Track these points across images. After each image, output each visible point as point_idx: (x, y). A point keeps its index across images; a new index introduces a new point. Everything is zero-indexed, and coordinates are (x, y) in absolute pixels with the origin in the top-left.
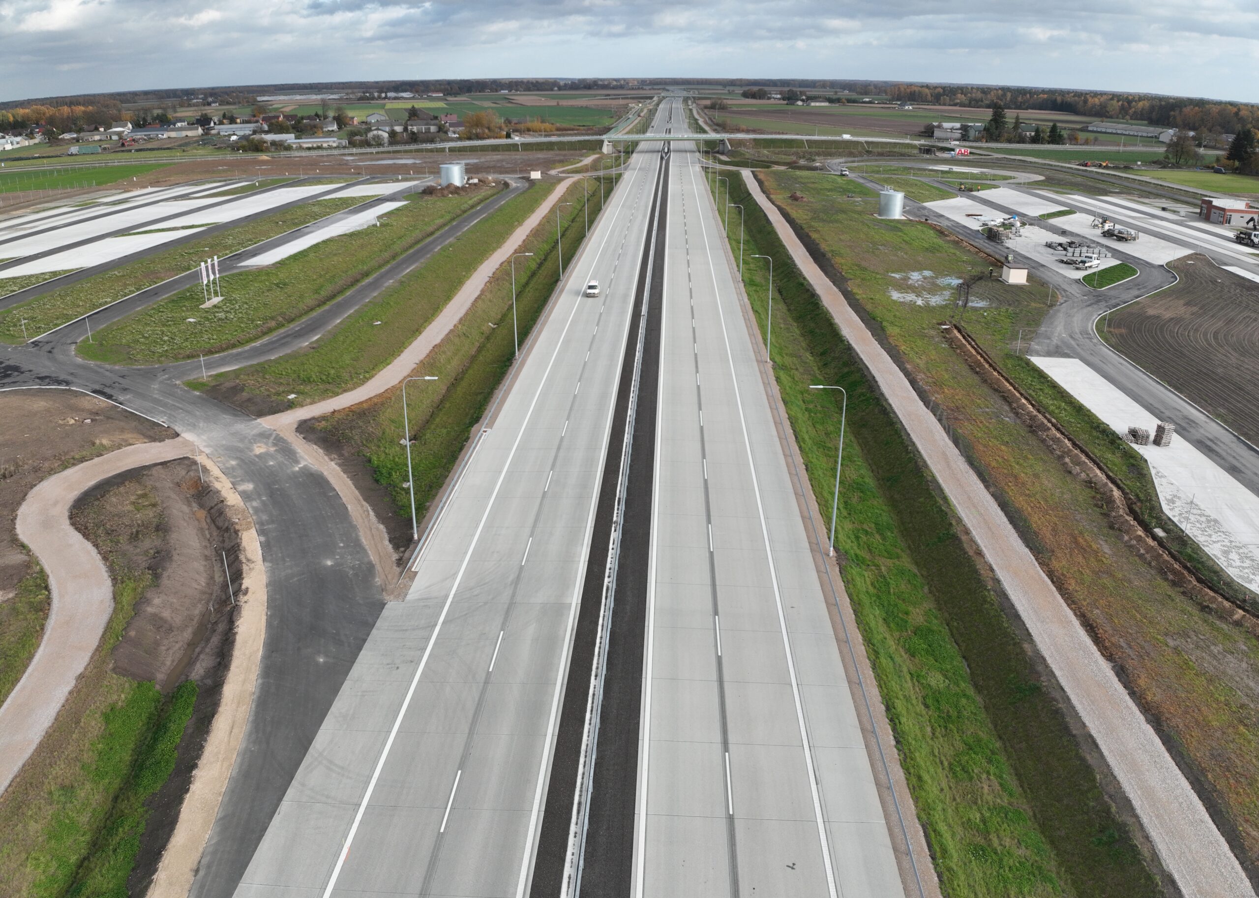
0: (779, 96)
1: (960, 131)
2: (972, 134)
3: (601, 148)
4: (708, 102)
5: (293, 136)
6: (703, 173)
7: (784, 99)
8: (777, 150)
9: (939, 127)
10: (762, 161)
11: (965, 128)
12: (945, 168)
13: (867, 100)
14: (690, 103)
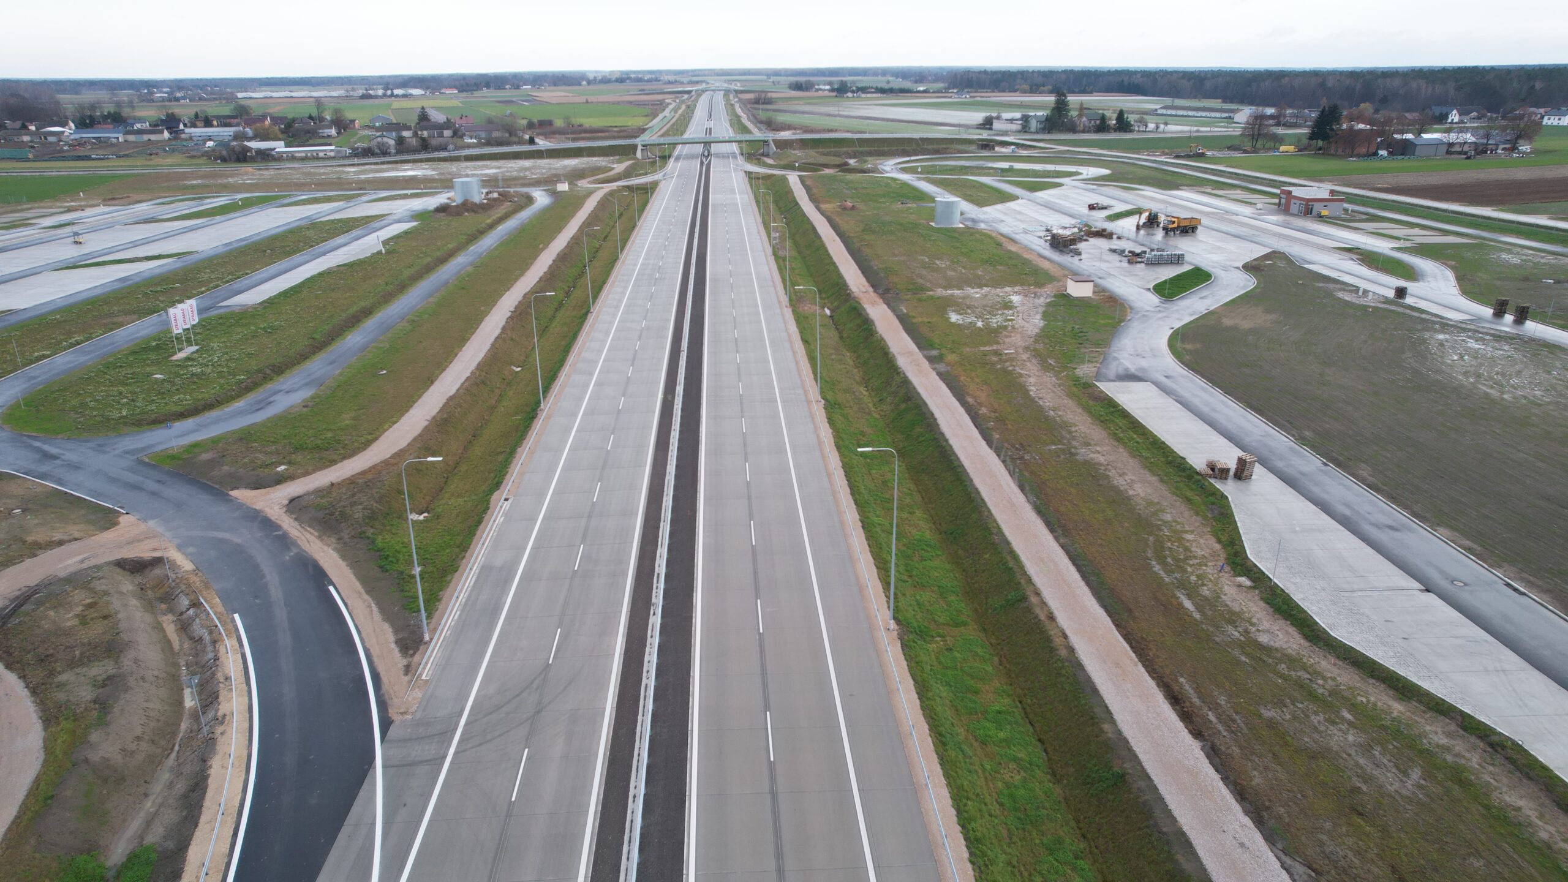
0: (828, 87)
1: (1020, 122)
2: (1033, 125)
3: (635, 153)
4: (751, 96)
5: (282, 143)
6: (746, 180)
7: (832, 90)
8: (826, 150)
9: (998, 118)
10: (810, 164)
11: (1026, 119)
12: (1005, 165)
13: (921, 89)
14: (731, 96)
